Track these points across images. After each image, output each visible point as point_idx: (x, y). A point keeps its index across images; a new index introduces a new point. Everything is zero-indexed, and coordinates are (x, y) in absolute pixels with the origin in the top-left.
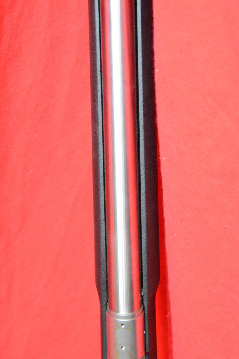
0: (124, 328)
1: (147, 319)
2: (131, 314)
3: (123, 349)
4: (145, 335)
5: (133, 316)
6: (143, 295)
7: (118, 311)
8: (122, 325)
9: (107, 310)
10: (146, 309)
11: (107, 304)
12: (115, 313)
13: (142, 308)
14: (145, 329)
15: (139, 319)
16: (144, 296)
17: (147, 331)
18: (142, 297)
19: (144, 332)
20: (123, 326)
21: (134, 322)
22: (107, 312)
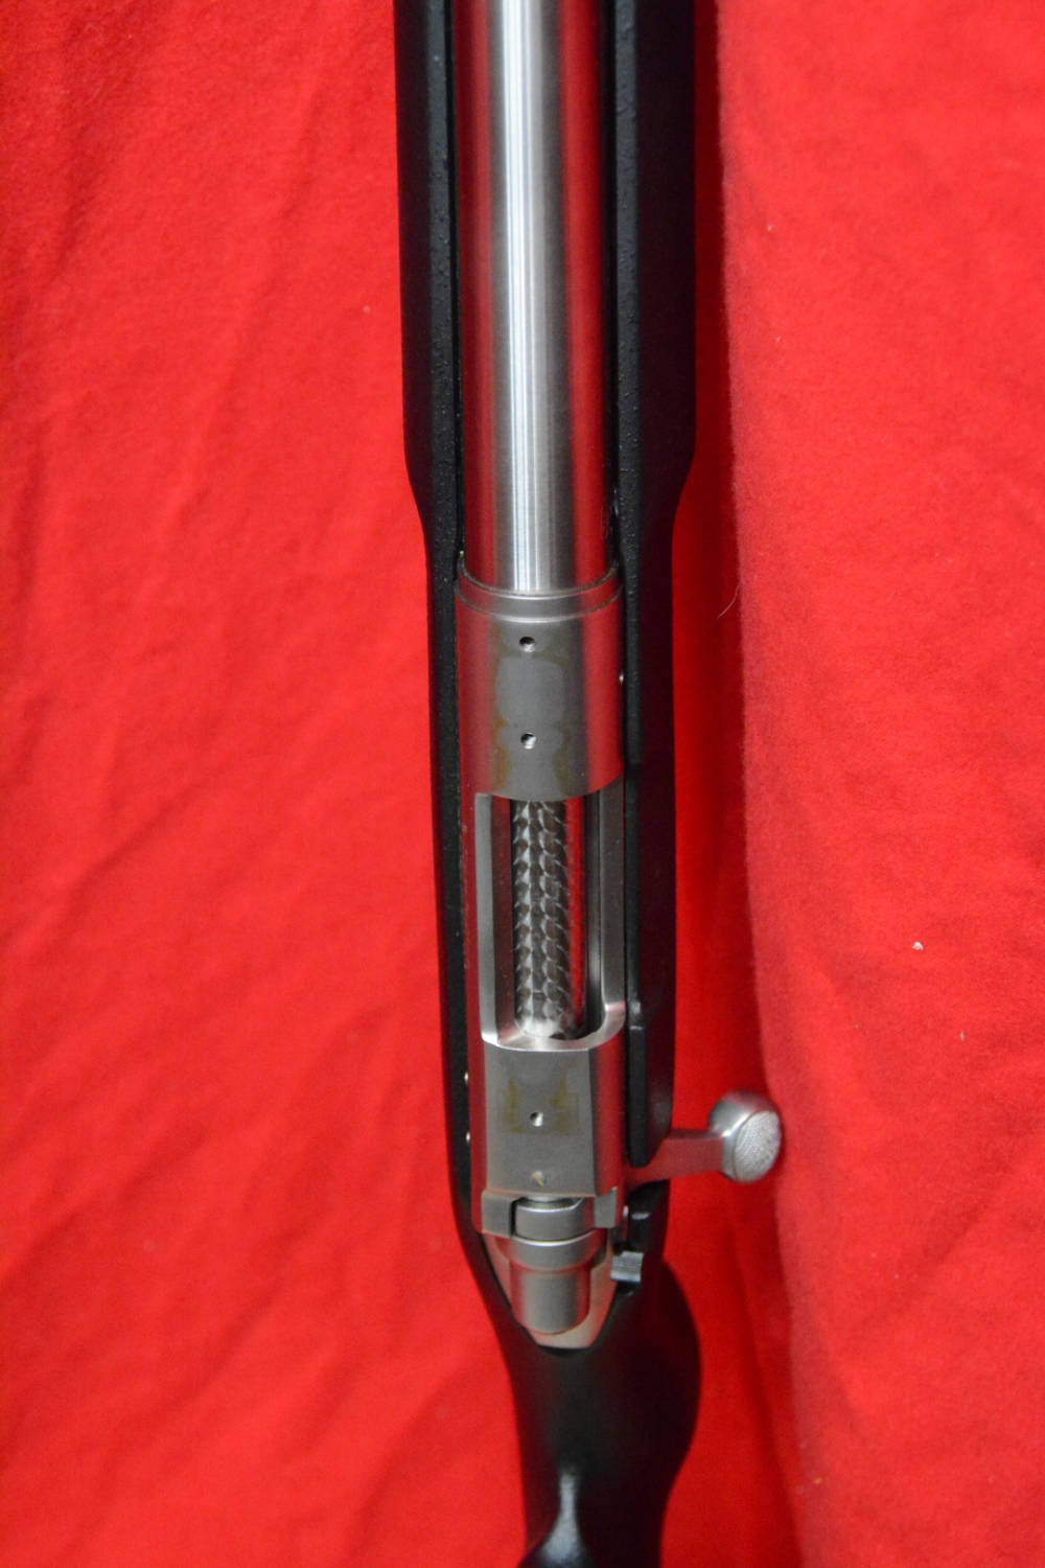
0: (534, 655)
1: (632, 620)
2: (561, 595)
3: (530, 744)
4: (623, 689)
5: (571, 605)
6: (620, 515)
7: (506, 581)
8: (525, 640)
9: (457, 581)
10: (631, 576)
11: (457, 555)
12: (493, 592)
13: (612, 570)
14: (621, 664)
15: (598, 619)
16: (623, 518)
17: (634, 674)
18: (614, 521)
19: (621, 678)
20: (528, 648)
21: (577, 630)
22: (457, 590)
